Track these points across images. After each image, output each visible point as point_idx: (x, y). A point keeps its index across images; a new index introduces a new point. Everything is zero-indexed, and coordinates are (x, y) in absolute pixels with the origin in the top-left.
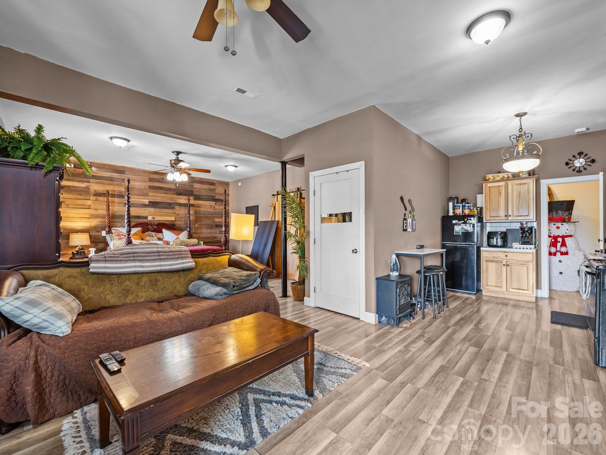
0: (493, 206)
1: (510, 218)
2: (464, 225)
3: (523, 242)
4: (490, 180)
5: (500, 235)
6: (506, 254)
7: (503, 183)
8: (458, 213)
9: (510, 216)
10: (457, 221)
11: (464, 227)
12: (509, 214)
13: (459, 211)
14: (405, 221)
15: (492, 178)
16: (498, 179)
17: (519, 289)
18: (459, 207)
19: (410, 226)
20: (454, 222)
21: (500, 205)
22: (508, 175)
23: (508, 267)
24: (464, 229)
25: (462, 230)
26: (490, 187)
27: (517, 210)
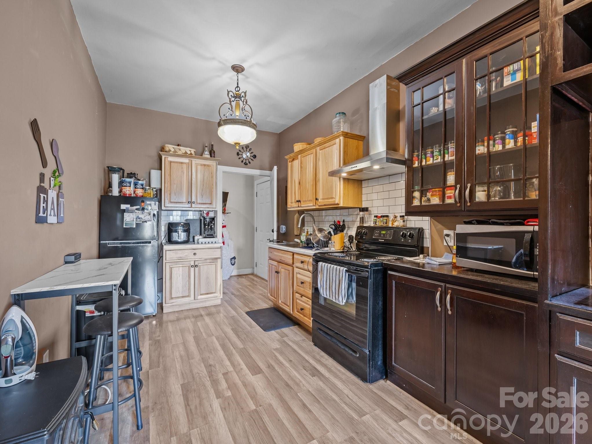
0: (175, 188)
1: (193, 205)
2: (140, 212)
3: (207, 235)
4: (171, 152)
5: (183, 226)
6: (195, 251)
7: (186, 160)
8: (128, 193)
9: (194, 203)
10: (129, 206)
11: (140, 216)
12: (193, 201)
13: (129, 191)
14: (42, 195)
15: (173, 150)
16: (180, 153)
17: (207, 294)
18: (130, 183)
19: (53, 209)
20: (123, 207)
21: (182, 189)
22: (190, 151)
23: (197, 269)
24: (139, 218)
25: (136, 221)
26: (171, 162)
27: (201, 197)
